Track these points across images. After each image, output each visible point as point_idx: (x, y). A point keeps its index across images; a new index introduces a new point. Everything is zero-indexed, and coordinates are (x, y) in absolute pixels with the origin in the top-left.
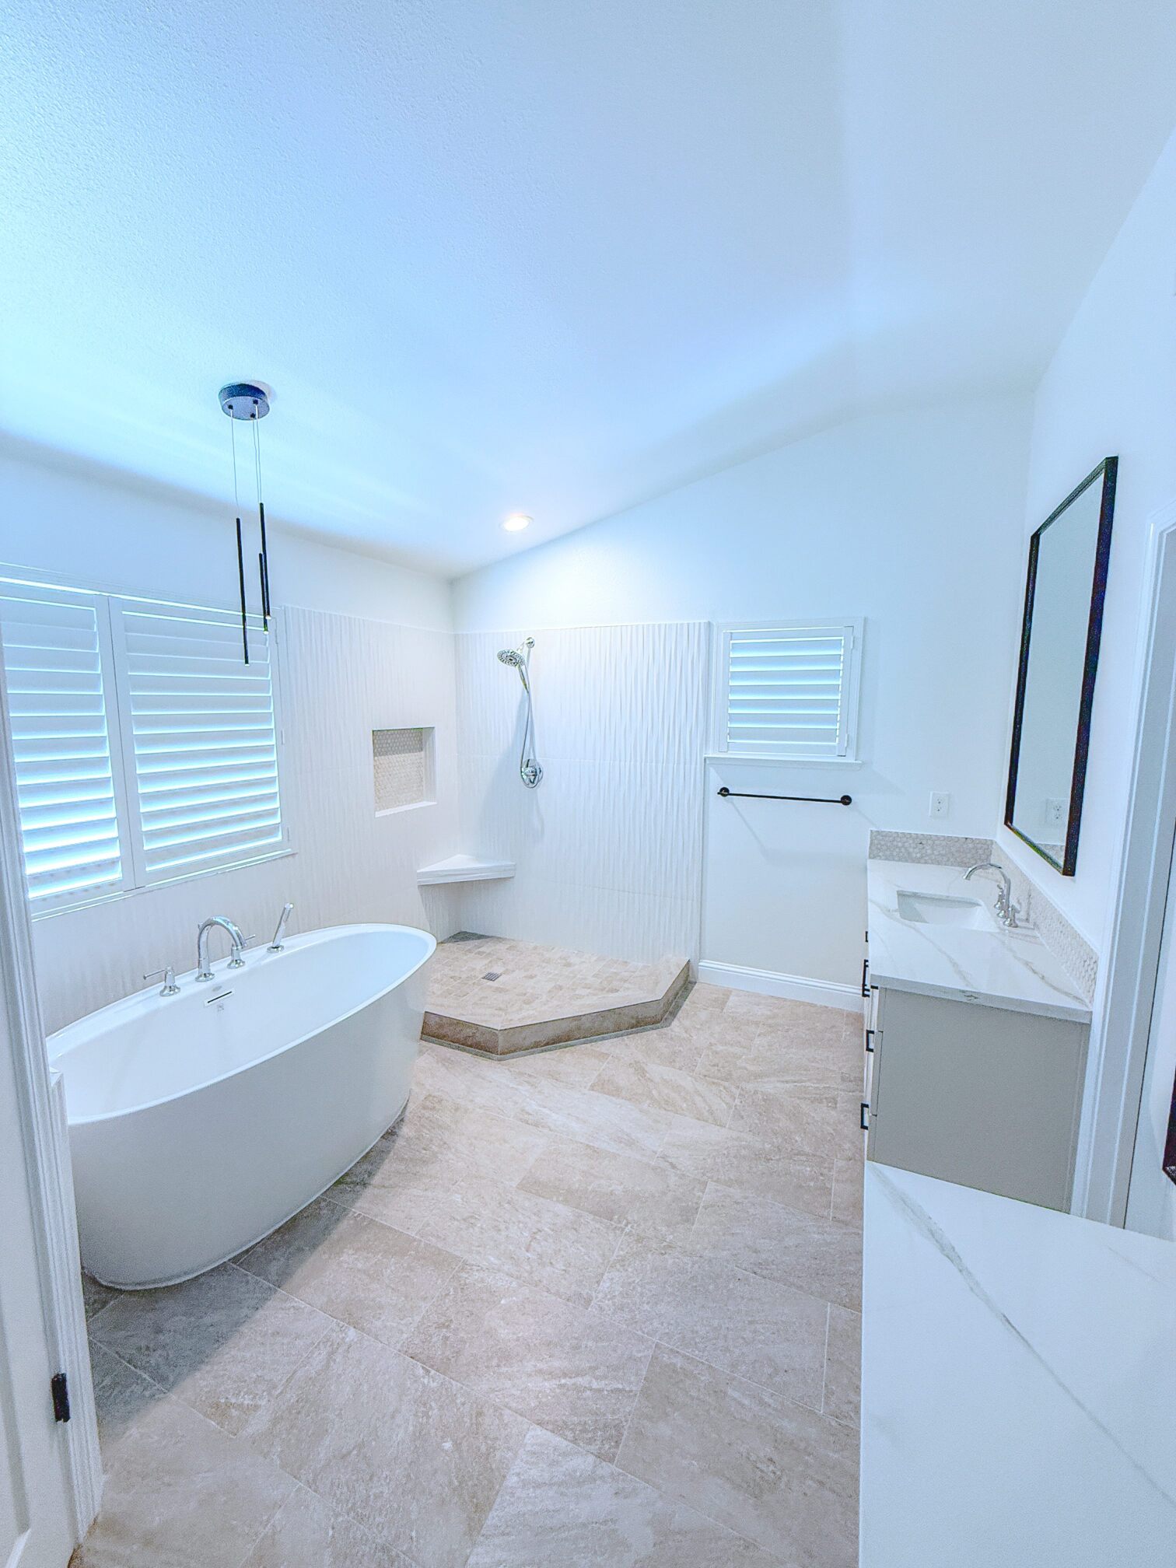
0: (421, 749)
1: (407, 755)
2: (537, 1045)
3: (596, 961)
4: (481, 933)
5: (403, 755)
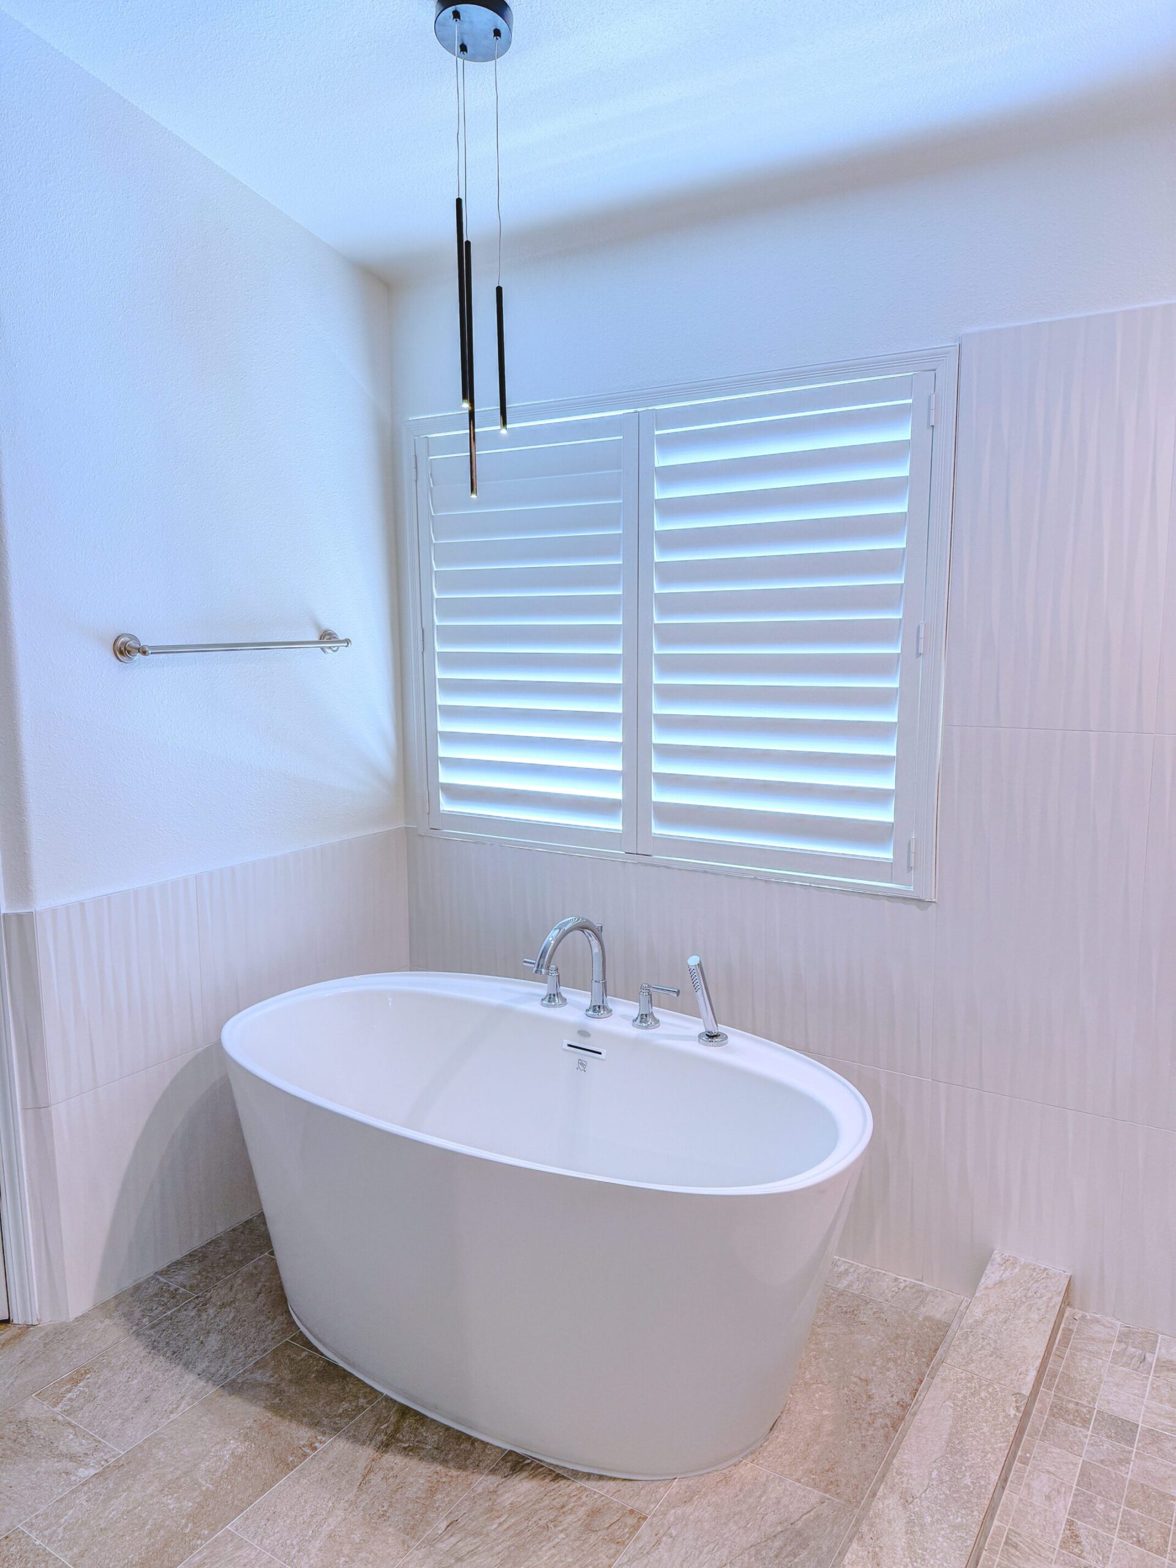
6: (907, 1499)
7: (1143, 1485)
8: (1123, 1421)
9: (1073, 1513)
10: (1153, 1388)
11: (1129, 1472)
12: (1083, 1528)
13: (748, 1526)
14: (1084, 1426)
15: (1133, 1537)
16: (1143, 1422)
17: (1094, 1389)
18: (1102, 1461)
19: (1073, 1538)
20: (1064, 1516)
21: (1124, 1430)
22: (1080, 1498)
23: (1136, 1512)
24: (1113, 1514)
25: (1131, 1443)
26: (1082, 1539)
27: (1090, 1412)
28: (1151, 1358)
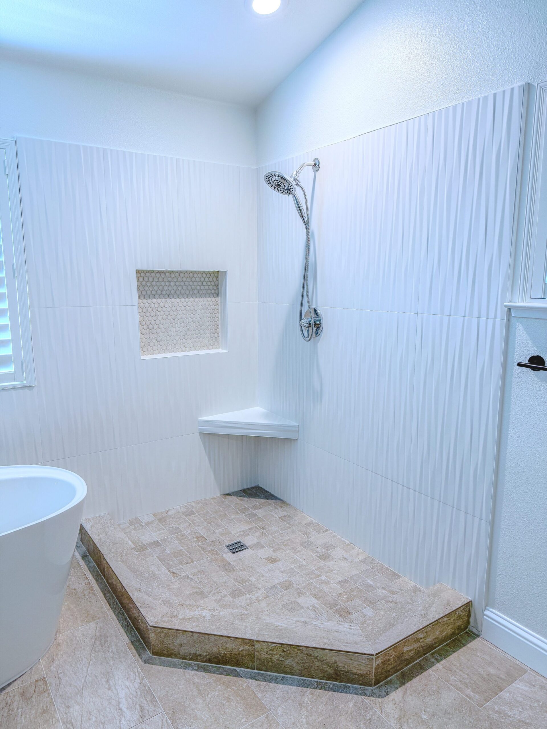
0: (218, 295)
1: (197, 300)
2: (195, 657)
3: (361, 561)
4: (273, 493)
5: (192, 299)
6: (139, 590)
7: (174, 552)
8: (154, 542)
9: (168, 569)
10: (152, 530)
11: (168, 551)
12: (173, 570)
13: (83, 648)
14: (147, 549)
15: (184, 563)
16: (158, 539)
17: (139, 540)
18: (160, 554)
19: (174, 574)
20: (167, 571)
21: (156, 544)
22: (165, 565)
23: (179, 558)
24: (175, 562)
25: (161, 545)
26: (176, 572)
27: (144, 545)
28: (143, 524)
